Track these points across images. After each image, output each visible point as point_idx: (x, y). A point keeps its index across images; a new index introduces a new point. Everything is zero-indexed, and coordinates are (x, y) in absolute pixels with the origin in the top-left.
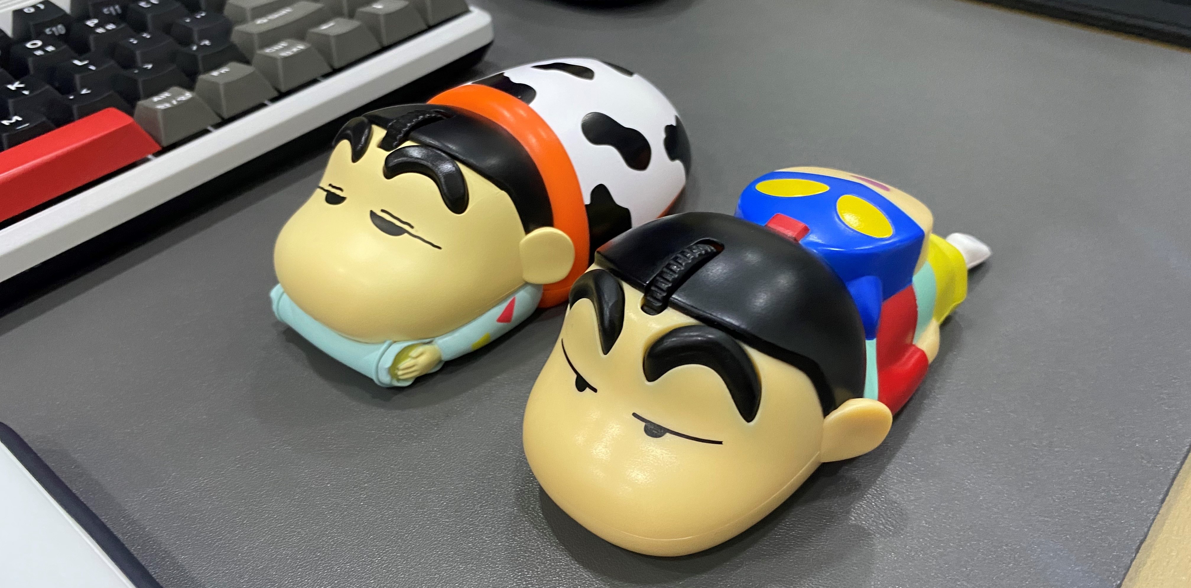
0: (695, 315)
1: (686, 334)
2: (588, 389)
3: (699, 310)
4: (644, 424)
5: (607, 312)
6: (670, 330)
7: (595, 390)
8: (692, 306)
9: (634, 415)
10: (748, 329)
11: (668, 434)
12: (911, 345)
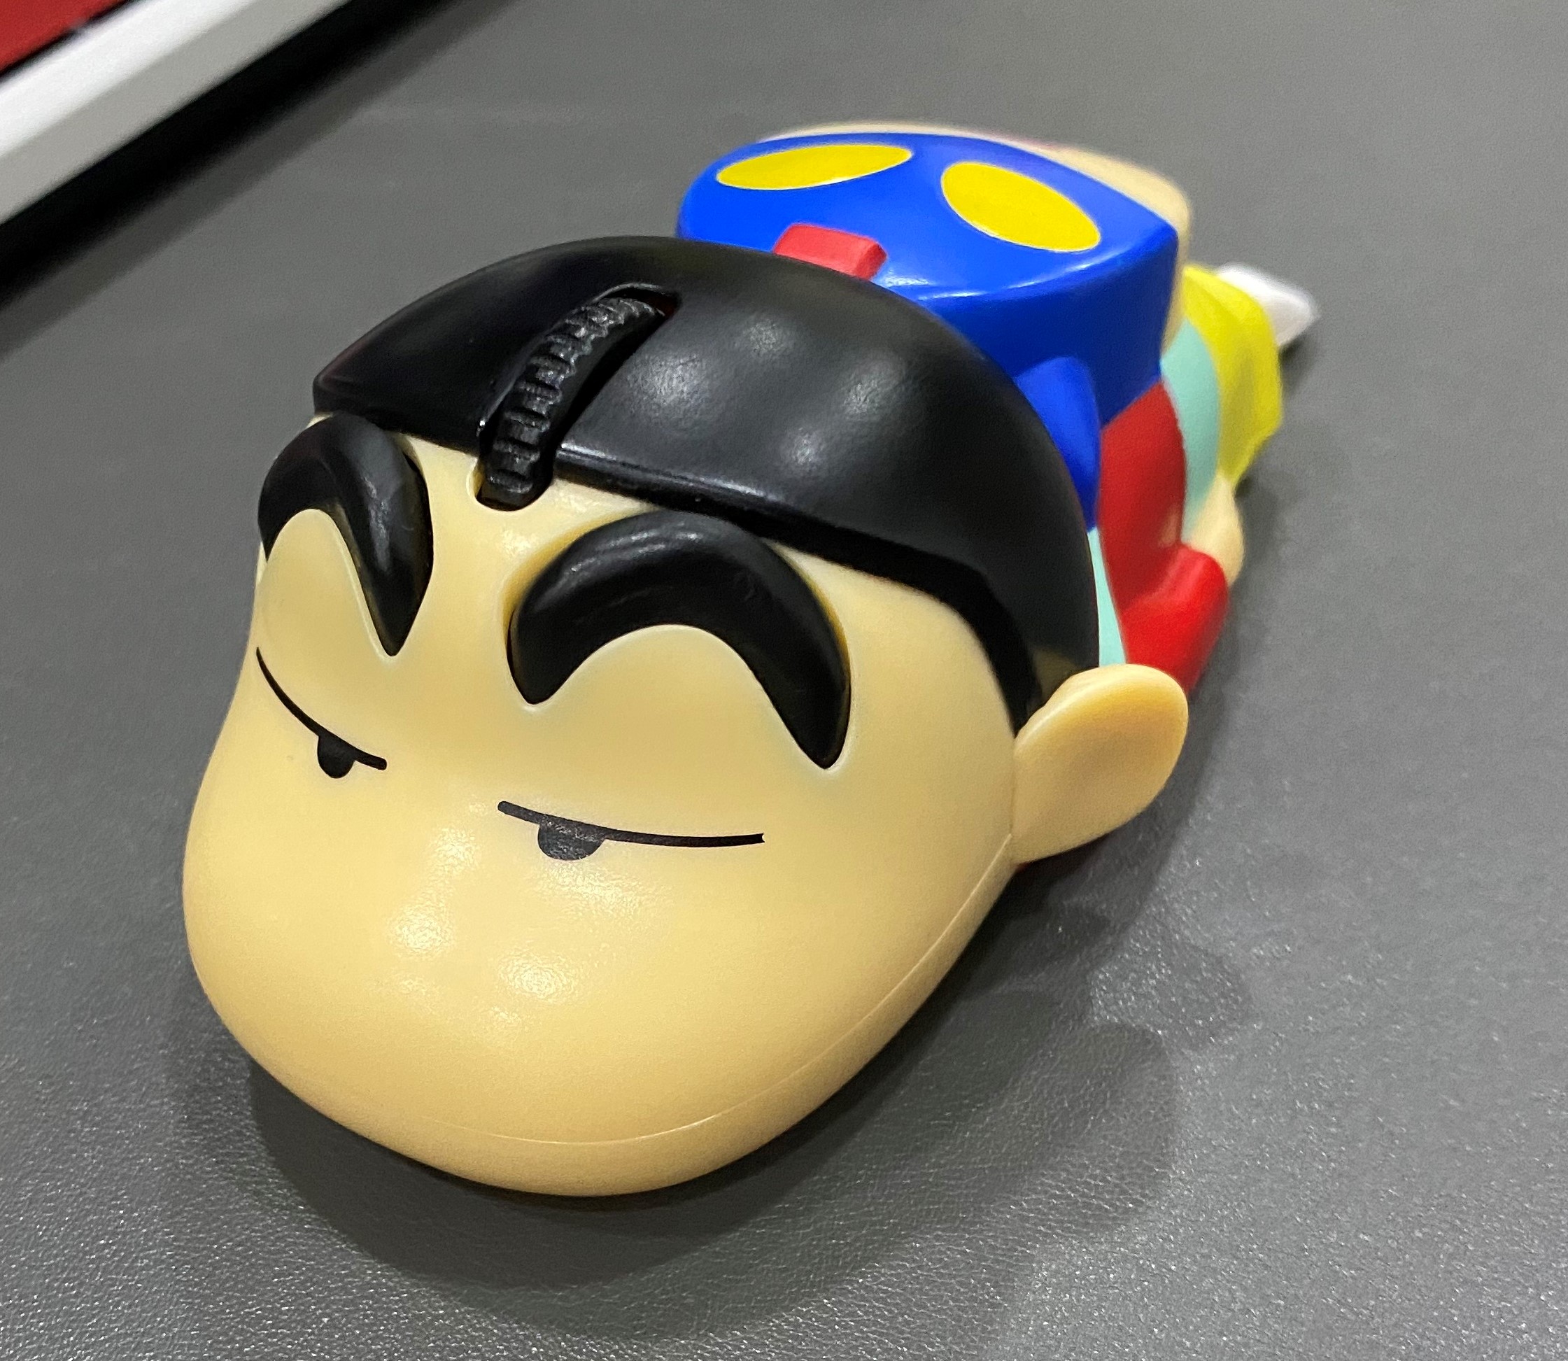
0: (636, 487)
1: (621, 541)
2: (357, 765)
3: (645, 470)
4: (536, 827)
5: (380, 532)
6: (569, 542)
7: (380, 764)
8: (624, 464)
9: (505, 807)
10: (791, 503)
11: (607, 843)
12: (1179, 544)
